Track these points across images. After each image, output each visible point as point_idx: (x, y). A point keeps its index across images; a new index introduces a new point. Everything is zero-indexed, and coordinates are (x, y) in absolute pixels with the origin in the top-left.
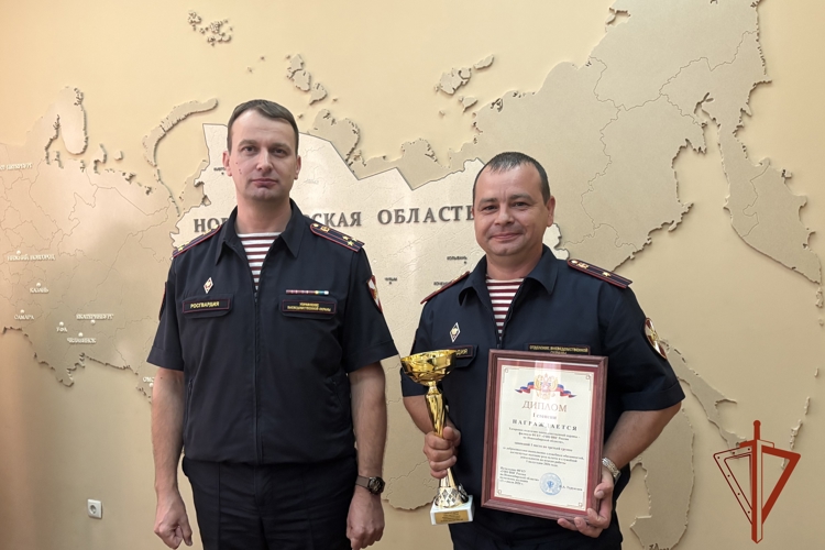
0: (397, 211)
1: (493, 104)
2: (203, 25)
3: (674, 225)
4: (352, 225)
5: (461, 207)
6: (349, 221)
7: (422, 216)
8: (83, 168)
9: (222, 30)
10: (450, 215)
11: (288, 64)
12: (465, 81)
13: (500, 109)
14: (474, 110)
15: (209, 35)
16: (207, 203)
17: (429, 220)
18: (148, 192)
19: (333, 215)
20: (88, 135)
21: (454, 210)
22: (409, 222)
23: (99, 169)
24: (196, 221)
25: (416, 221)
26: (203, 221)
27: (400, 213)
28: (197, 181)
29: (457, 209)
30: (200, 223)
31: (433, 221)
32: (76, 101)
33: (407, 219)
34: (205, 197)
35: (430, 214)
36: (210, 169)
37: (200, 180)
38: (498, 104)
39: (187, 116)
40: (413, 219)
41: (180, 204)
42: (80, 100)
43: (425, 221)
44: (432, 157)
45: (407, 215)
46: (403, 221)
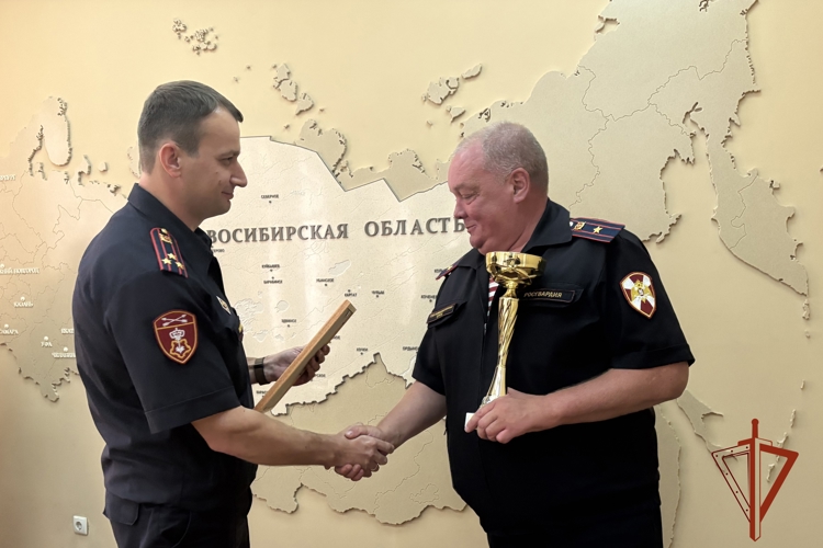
0: (384, 223)
1: (481, 114)
2: (189, 33)
3: (662, 237)
4: (339, 237)
5: (449, 219)
6: (336, 233)
7: (409, 228)
8: (67, 180)
9: (208, 38)
10: (437, 227)
11: (274, 73)
12: (452, 91)
14: (462, 120)
15: (194, 43)
17: (416, 232)
19: (319, 227)
20: (72, 146)
21: (441, 222)
22: (396, 234)
23: (83, 181)
25: (404, 233)
27: (387, 225)
29: (445, 220)
31: (421, 233)
32: (60, 111)
33: (394, 231)
35: (417, 226)
38: (486, 114)
40: (400, 231)
42: (64, 111)
43: (412, 233)
44: (419, 167)
45: (394, 227)
46: (389, 234)
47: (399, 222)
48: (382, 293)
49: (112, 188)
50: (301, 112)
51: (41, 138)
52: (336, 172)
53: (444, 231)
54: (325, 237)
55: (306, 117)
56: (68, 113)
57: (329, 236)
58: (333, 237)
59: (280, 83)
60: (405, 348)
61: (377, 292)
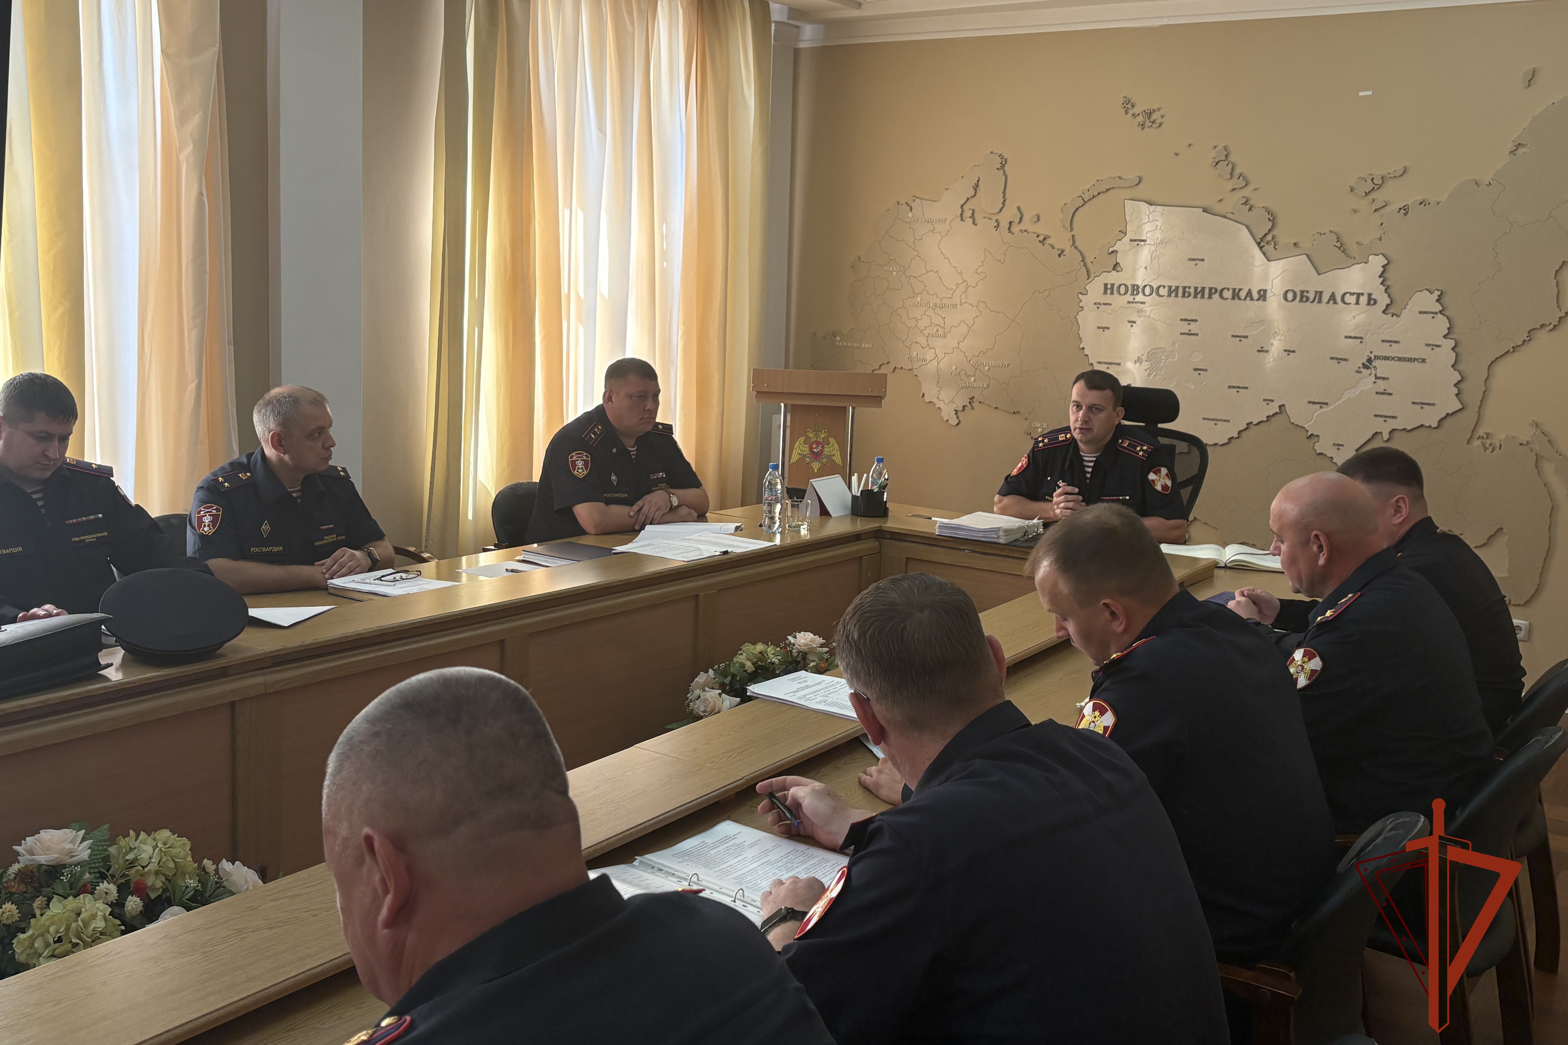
0: (1302, 292)
1: (1400, 209)
2: (1137, 110)
3: (1551, 327)
4: (1258, 300)
5: (1363, 294)
6: (1256, 296)
7: (1325, 298)
8: (997, 227)
9: (1154, 117)
10: (1352, 299)
11: (1213, 153)
12: (1376, 187)
13: (1405, 214)
14: (1383, 211)
15: (1140, 119)
16: (1119, 269)
17: (1332, 302)
18: (1059, 255)
19: (1240, 290)
20: (1007, 196)
21: (1355, 296)
22: (1313, 302)
23: (1013, 229)
24: (1106, 285)
25: (1320, 301)
26: (1113, 285)
27: (1305, 294)
28: (1111, 249)
29: (1359, 295)
30: (1109, 286)
31: (1335, 303)
32: (999, 166)
33: (1311, 299)
34: (1117, 264)
35: (1333, 298)
36: (1126, 240)
37: (1114, 248)
38: (1405, 210)
39: (1107, 190)
40: (1317, 300)
41: (1092, 268)
42: (1003, 166)
43: (1328, 302)
44: (1339, 248)
45: (1311, 296)
46: (1307, 301)
47: (1316, 292)
48: (1294, 352)
49: (1041, 238)
50: (1234, 189)
51: (976, 187)
52: (1262, 244)
53: (1357, 303)
54: (1245, 299)
55: (1239, 194)
56: (1007, 168)
57: (1248, 299)
58: (1252, 299)
59: (1217, 163)
60: (1309, 402)
61: (1289, 351)
